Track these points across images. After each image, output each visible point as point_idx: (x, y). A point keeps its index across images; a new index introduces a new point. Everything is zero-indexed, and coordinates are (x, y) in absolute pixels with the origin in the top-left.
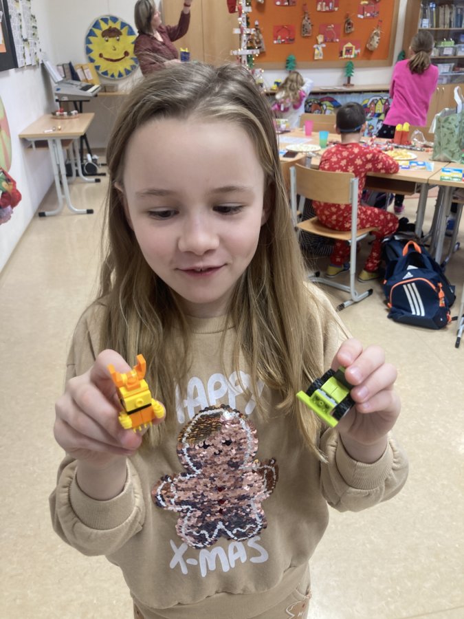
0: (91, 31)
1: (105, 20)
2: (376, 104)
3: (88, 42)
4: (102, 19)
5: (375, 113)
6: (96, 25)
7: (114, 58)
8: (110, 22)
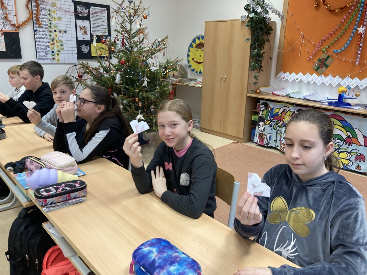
0: (191, 44)
1: (199, 38)
3: (189, 51)
4: (197, 37)
6: (194, 41)
7: (199, 62)
8: (201, 39)
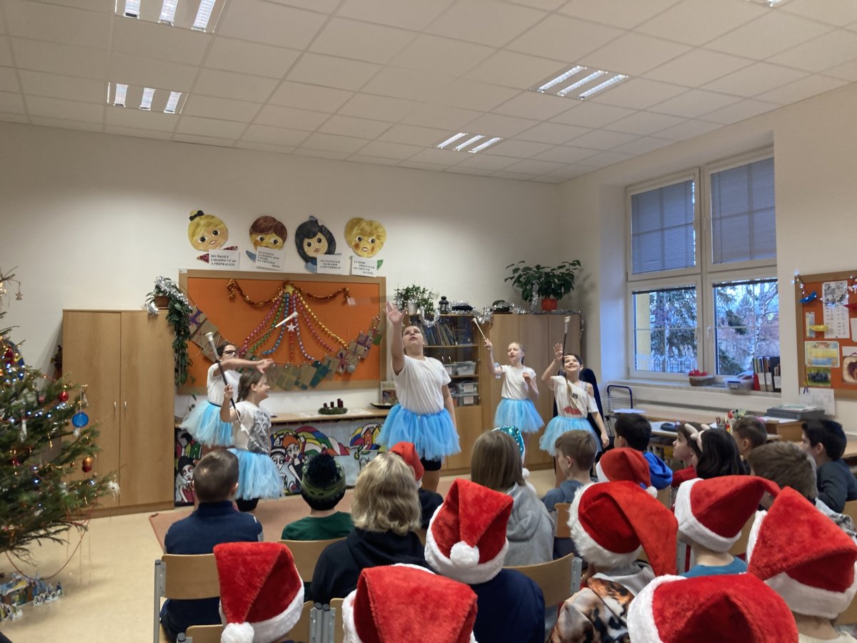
2: (372, 433)
5: (373, 445)
